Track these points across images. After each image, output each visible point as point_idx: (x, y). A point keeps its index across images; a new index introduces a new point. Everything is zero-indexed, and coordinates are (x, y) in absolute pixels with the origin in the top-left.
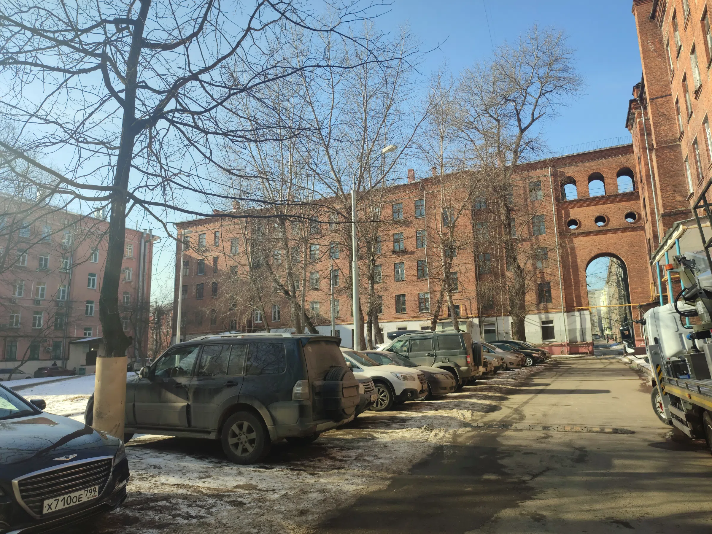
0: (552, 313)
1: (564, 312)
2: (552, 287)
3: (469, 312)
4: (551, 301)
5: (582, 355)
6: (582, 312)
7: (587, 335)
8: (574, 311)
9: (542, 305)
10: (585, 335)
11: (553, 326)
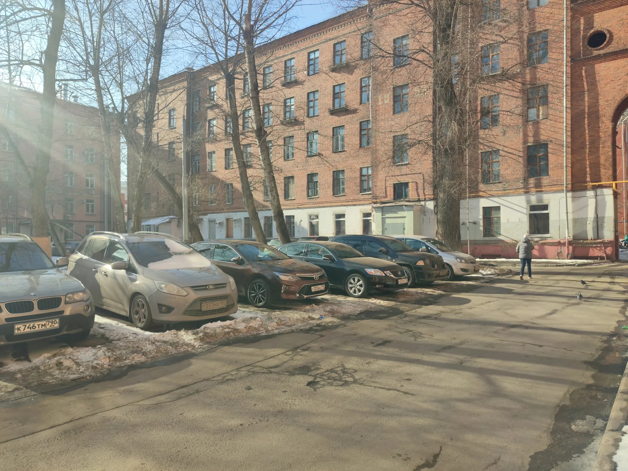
0: (547, 192)
1: (567, 191)
2: (550, 151)
3: (421, 192)
4: (547, 174)
6: (599, 191)
7: (605, 229)
8: (585, 189)
9: (532, 181)
10: (602, 229)
11: (548, 214)
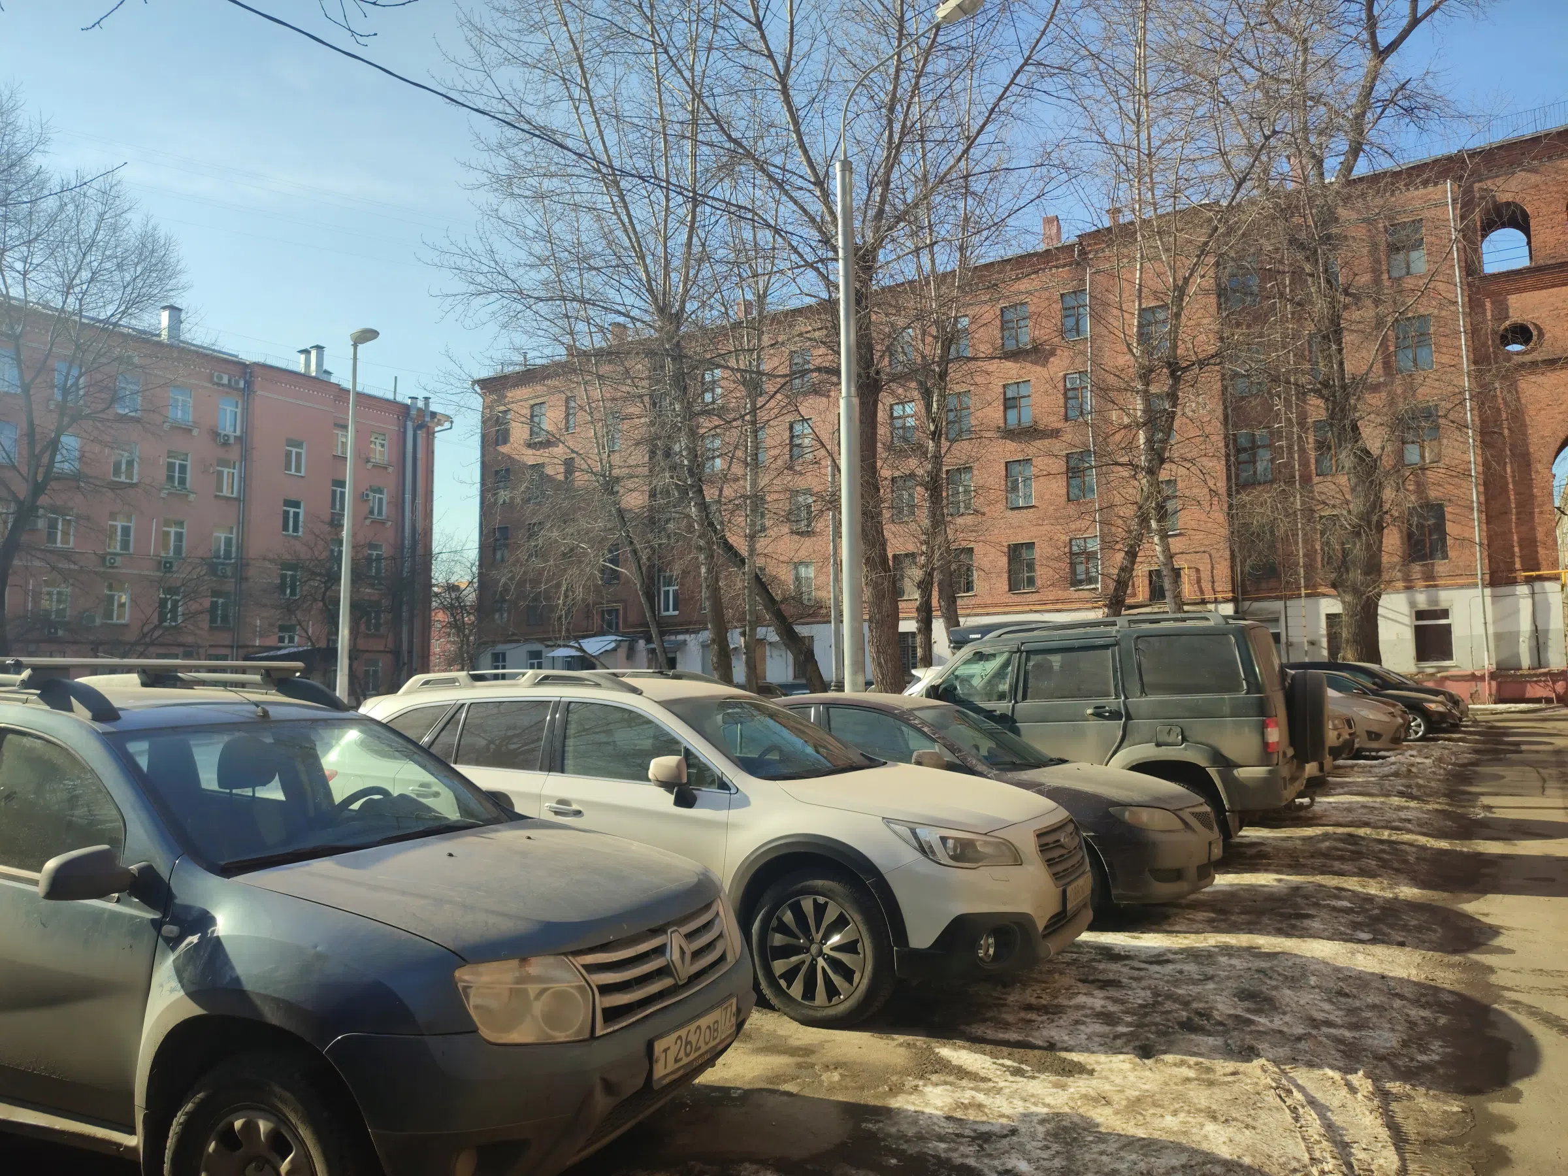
0: (1446, 587)
1: (1484, 586)
2: (1448, 516)
3: (1206, 586)
4: (1445, 557)
5: (1537, 706)
6: (1538, 586)
7: (1550, 649)
8: (1513, 582)
9: (1416, 569)
10: (1546, 650)
11: (1449, 625)
